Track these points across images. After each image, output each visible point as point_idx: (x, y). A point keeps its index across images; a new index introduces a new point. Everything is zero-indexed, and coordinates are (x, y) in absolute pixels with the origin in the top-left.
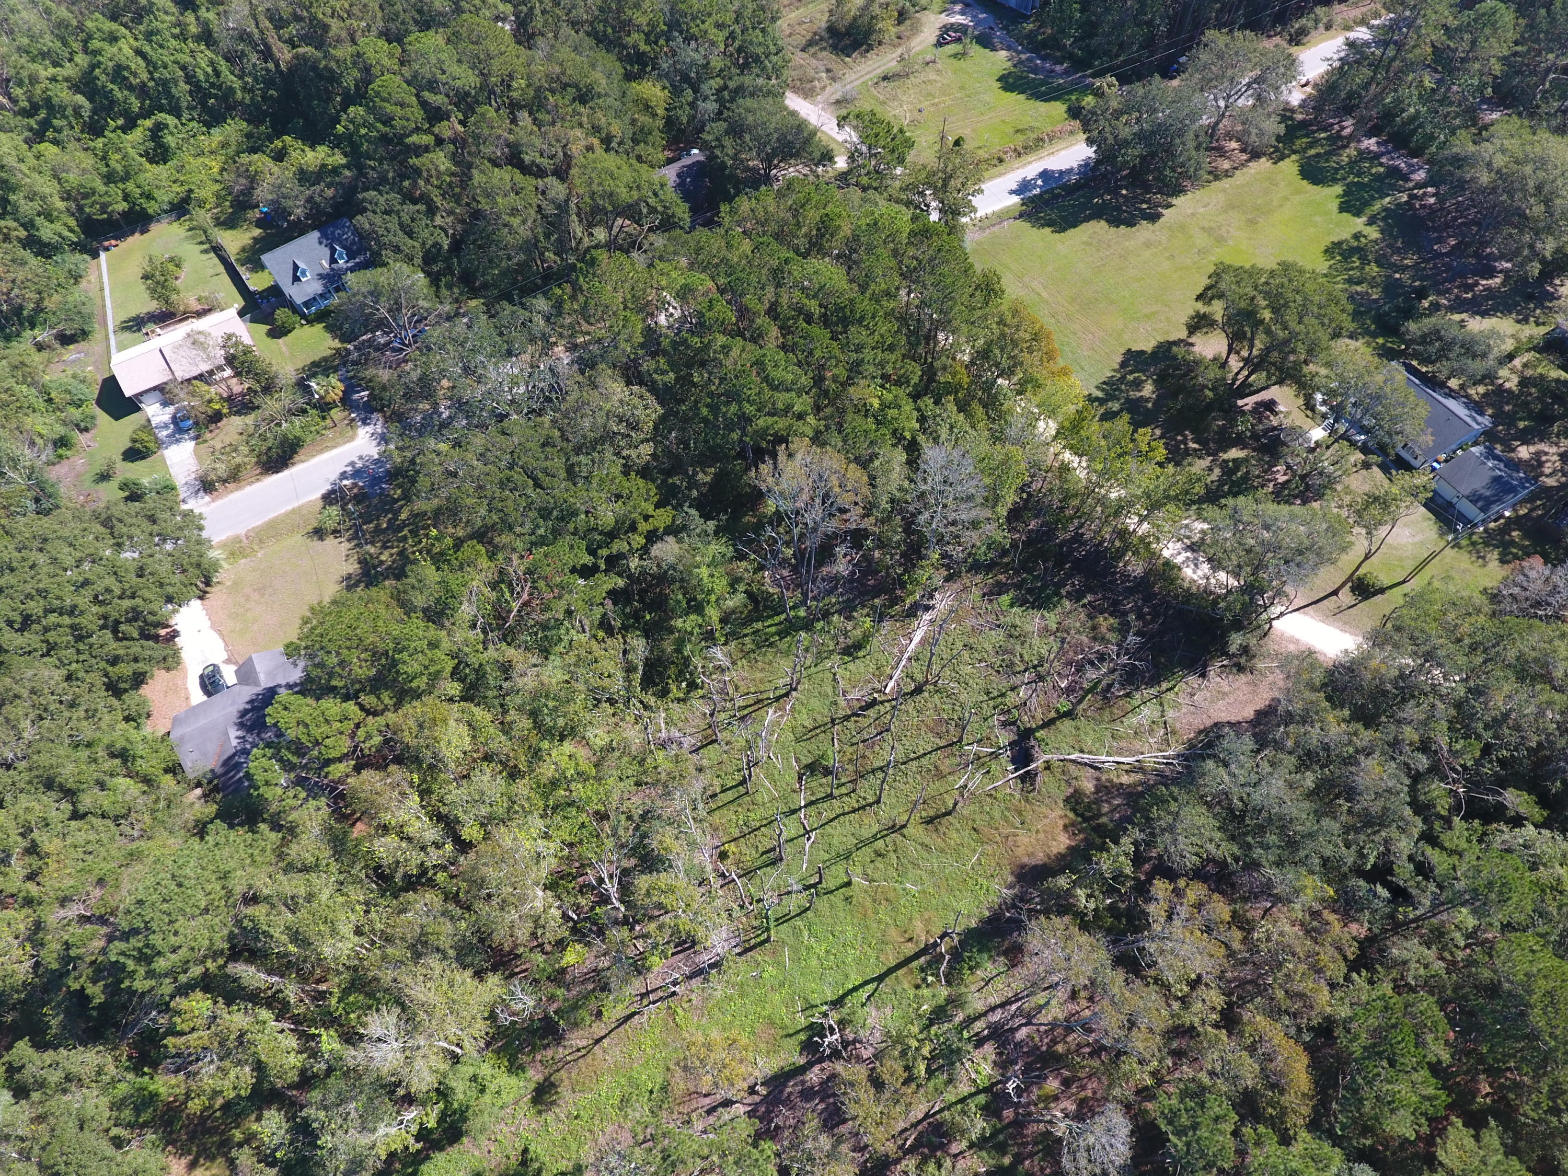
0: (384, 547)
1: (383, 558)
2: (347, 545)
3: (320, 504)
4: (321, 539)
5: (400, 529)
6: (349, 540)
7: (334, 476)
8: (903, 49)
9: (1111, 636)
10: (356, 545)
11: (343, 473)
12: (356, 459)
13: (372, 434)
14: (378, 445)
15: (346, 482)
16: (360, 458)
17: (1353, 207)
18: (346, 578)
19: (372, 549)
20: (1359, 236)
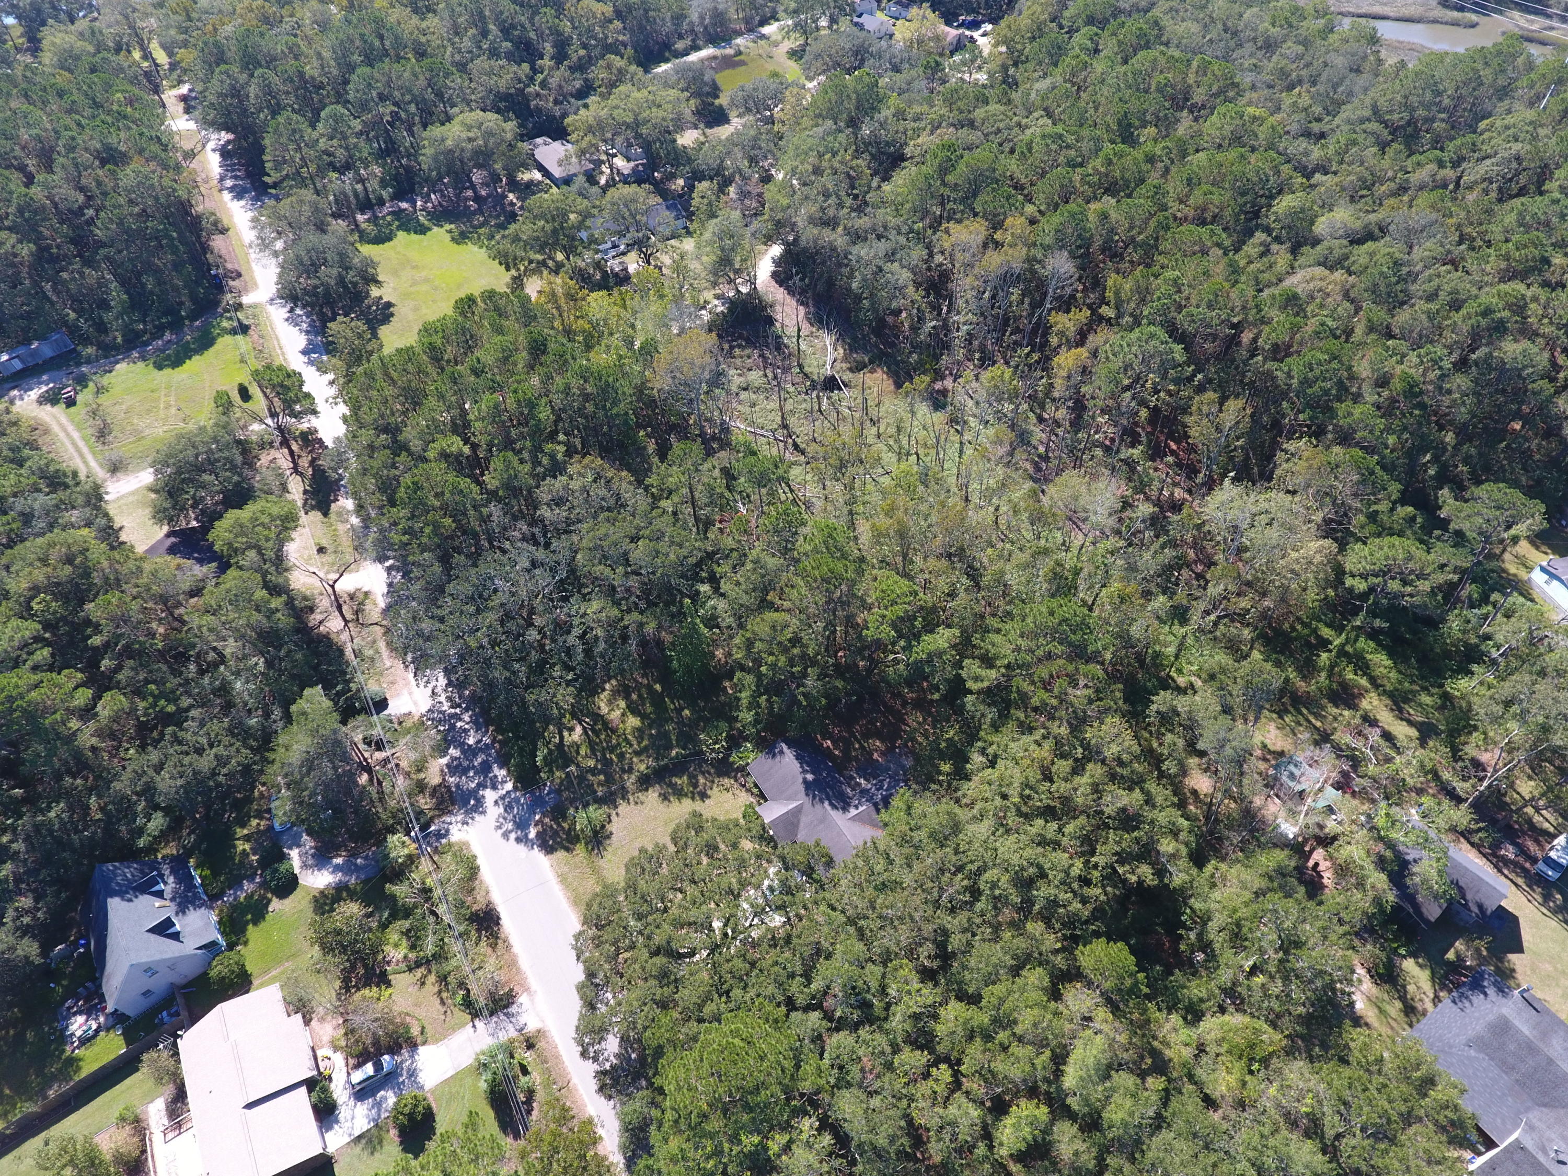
0: (630, 770)
1: (642, 767)
2: (623, 808)
3: (561, 854)
4: (609, 836)
5: (607, 763)
6: (616, 807)
7: (521, 848)
8: (56, 428)
9: (748, 351)
10: (623, 798)
11: (518, 840)
12: (500, 832)
13: (465, 823)
14: (484, 813)
15: (532, 833)
16: (499, 827)
17: (422, 230)
18: (665, 797)
19: (631, 781)
20: (450, 231)
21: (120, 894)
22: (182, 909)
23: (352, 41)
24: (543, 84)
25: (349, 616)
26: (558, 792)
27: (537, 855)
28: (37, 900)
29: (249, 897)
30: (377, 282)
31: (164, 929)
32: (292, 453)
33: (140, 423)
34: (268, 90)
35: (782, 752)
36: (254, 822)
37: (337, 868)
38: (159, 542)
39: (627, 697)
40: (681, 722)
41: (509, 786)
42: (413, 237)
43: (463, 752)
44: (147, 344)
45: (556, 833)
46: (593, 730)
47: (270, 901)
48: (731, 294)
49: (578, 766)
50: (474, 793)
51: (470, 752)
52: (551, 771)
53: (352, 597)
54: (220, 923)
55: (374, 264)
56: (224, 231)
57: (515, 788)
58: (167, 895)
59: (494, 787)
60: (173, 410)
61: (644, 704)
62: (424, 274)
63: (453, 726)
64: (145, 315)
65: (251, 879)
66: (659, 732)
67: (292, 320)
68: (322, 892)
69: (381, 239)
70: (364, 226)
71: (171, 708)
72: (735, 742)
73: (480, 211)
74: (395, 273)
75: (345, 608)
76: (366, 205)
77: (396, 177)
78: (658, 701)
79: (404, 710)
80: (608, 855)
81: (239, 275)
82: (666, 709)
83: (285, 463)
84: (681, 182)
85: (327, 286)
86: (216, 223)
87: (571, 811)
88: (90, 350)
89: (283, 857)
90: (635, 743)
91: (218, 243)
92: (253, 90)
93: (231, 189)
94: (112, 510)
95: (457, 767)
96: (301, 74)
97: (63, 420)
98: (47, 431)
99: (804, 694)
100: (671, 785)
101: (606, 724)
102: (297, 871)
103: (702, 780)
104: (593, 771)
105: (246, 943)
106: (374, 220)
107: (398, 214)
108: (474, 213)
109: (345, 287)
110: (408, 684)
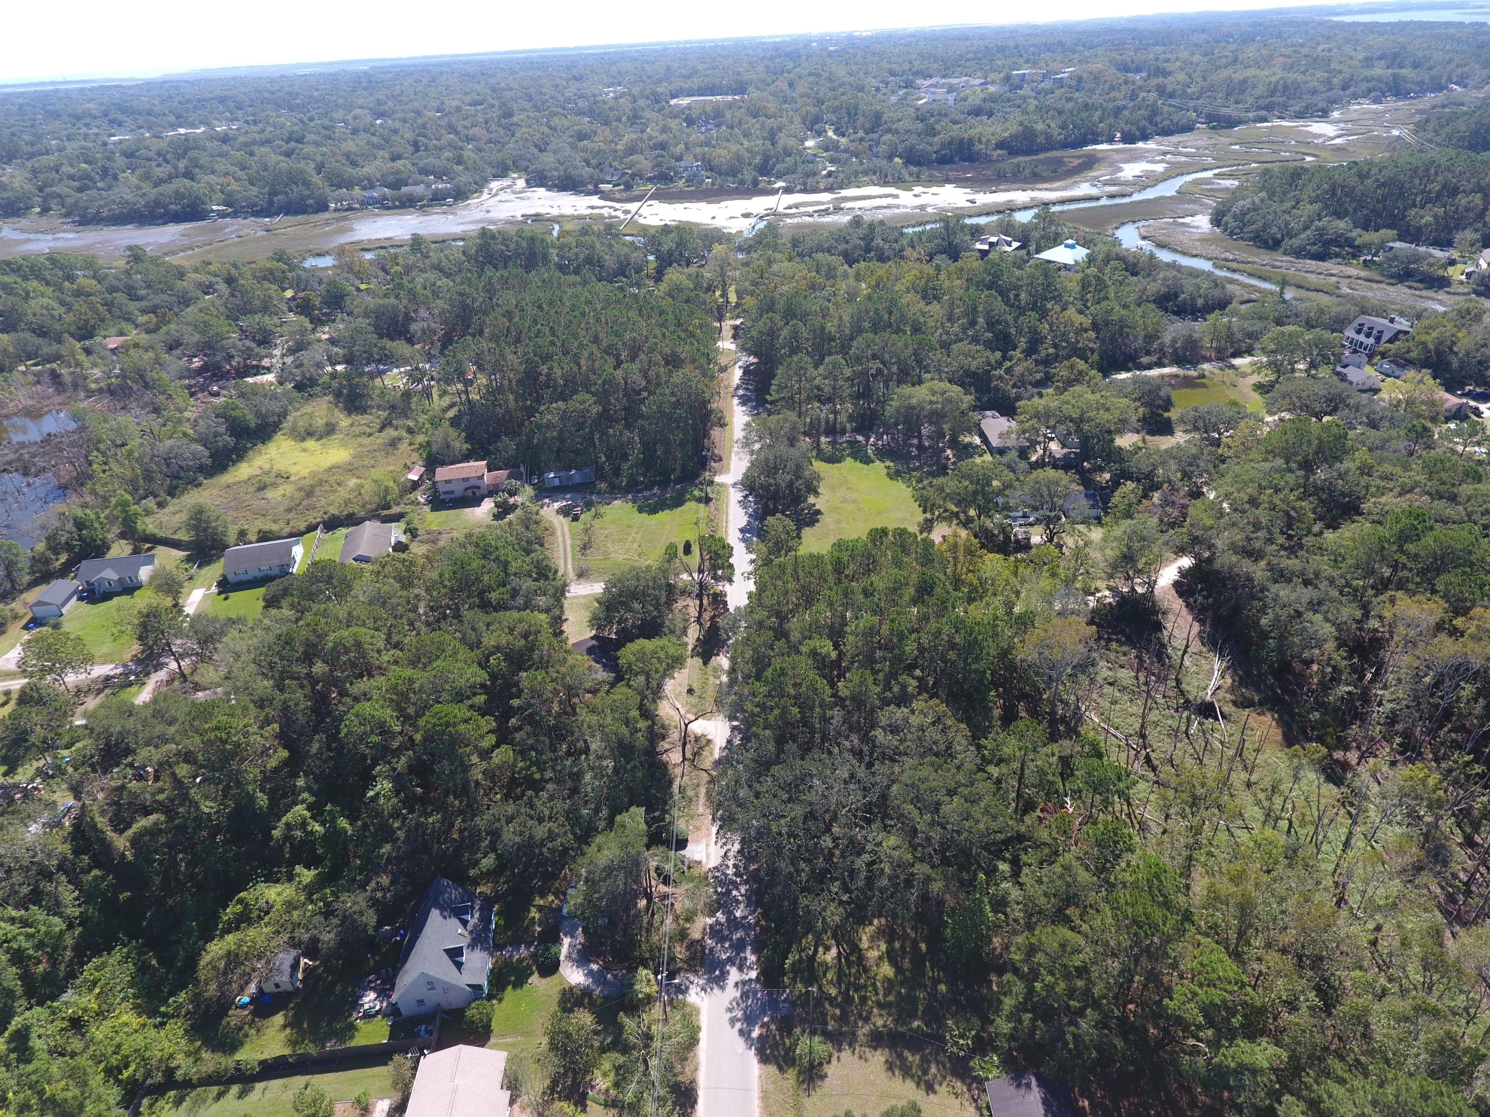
0: (867, 1020)
1: (880, 1022)
2: (846, 1054)
3: (772, 1069)
4: (823, 1077)
5: (848, 1000)
6: (840, 1050)
7: (740, 1042)
8: (559, 533)
9: (1125, 649)
10: (850, 1045)
11: (741, 1032)
12: (729, 1015)
13: (703, 989)
14: (722, 988)
15: (755, 1034)
16: (730, 1010)
17: (867, 461)
18: (890, 1067)
19: (863, 1031)
20: (888, 468)
21: (442, 909)
22: (472, 946)
23: (867, 312)
24: (1008, 371)
25: (688, 755)
26: (793, 1004)
27: (751, 1056)
28: (392, 883)
29: (520, 961)
30: (817, 494)
31: (454, 954)
32: (701, 605)
33: (611, 547)
34: (795, 335)
35: (1028, 1086)
36: (551, 898)
37: (590, 974)
38: (585, 641)
39: (890, 942)
40: (933, 995)
41: (753, 974)
42: (859, 465)
43: (728, 920)
44: (639, 491)
45: (775, 1046)
46: (847, 959)
47: (532, 973)
48: (1125, 590)
49: (820, 988)
50: (721, 965)
51: (734, 923)
52: (794, 980)
53: (697, 739)
54: (492, 971)
55: (819, 478)
56: (723, 425)
57: (758, 979)
58: (469, 927)
59: (740, 969)
60: (636, 545)
61: (903, 958)
62: (854, 495)
63: (729, 892)
64: (647, 471)
65: (528, 946)
66: (908, 995)
67: (743, 503)
68: (571, 989)
69: (832, 459)
70: (823, 446)
71: (537, 776)
72: (982, 1046)
73: (918, 458)
74: (833, 489)
75: (688, 746)
76: (832, 430)
77: (862, 417)
78: (918, 961)
79: (697, 857)
80: (815, 1097)
81: (721, 459)
82: (924, 974)
83: (693, 612)
84: (1107, 476)
85: (778, 486)
86: (720, 419)
87: (798, 1030)
88: (603, 486)
89: (557, 941)
90: (881, 993)
91: (716, 433)
92: (785, 333)
93: (740, 397)
94: (566, 604)
95: (718, 932)
96: (823, 328)
97: (566, 529)
98: (553, 534)
99: (1074, 1034)
100: (900, 1056)
101: (861, 958)
102: (562, 958)
103: (933, 1070)
104: (832, 1000)
105: (500, 1001)
106: (833, 443)
107: (852, 444)
108: (913, 458)
109: (791, 491)
110: (710, 835)
